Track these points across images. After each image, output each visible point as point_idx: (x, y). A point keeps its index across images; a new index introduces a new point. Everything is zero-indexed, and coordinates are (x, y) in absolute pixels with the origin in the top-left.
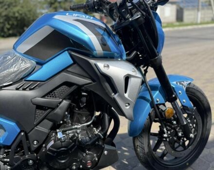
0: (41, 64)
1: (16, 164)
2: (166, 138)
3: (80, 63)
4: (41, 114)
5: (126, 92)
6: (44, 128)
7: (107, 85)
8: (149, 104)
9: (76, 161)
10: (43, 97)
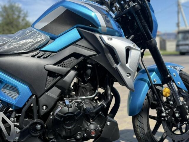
0: (53, 38)
1: (25, 127)
2: (164, 117)
3: (86, 37)
4: (51, 81)
5: (127, 63)
7: (110, 56)
8: (147, 84)
9: (81, 130)
10: (55, 64)
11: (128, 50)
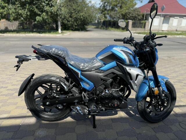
0: (105, 64)
1: (90, 98)
2: (153, 103)
3: (119, 66)
4: (102, 82)
5: (136, 81)
6: (102, 87)
7: (129, 76)
8: (148, 87)
9: (111, 103)
10: (104, 76)
11: (137, 75)
